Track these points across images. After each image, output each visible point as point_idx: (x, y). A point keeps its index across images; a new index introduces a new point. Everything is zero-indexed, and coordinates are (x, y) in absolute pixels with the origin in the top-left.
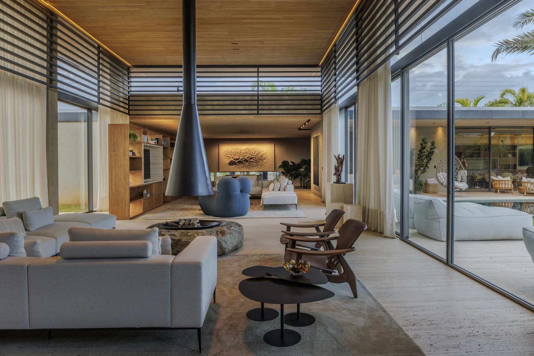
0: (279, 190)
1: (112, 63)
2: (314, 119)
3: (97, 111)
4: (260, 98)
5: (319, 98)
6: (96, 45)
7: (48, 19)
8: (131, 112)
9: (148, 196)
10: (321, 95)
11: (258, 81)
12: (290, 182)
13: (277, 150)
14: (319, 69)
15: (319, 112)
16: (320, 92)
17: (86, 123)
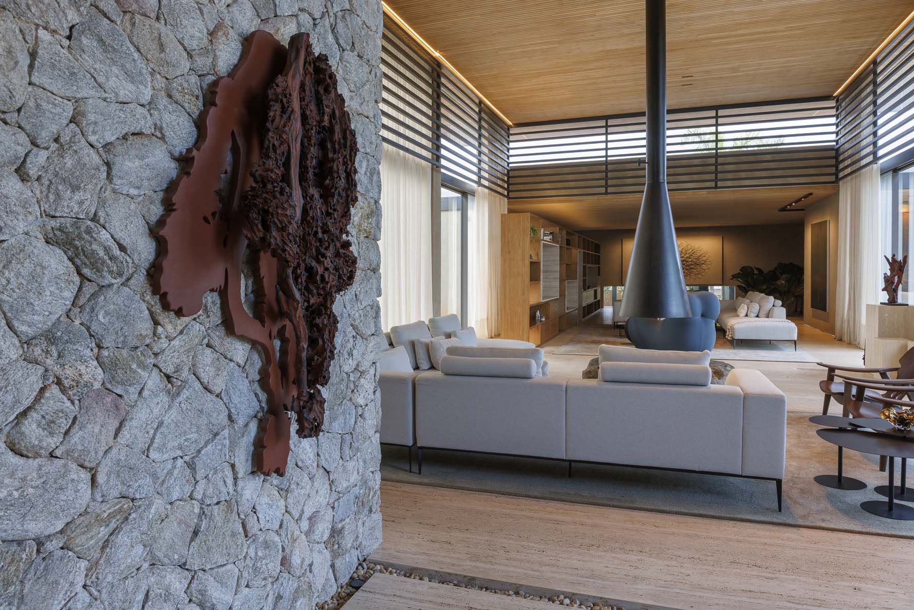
0: (757, 316)
1: (493, 124)
2: (819, 192)
3: (474, 196)
4: (720, 160)
5: (833, 153)
6: (477, 101)
7: (433, 72)
8: (512, 195)
9: (544, 319)
10: (837, 150)
11: (717, 133)
12: (779, 303)
13: (729, 247)
14: (832, 103)
15: (833, 178)
16: (834, 143)
17: (460, 212)
